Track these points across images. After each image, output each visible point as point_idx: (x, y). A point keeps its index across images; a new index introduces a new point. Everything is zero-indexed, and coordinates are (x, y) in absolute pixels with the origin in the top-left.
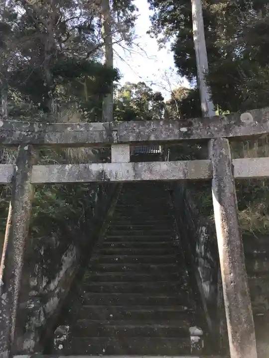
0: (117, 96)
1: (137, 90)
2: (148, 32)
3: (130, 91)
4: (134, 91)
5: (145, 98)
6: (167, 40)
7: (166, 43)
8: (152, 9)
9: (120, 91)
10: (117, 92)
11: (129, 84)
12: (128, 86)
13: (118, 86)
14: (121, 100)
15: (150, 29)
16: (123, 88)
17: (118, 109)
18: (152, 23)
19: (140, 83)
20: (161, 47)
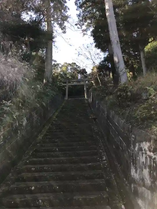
0: (59, 71)
1: (71, 67)
2: (76, 25)
3: (67, 68)
4: (69, 68)
5: (76, 72)
6: (88, 30)
7: (88, 31)
8: (78, 10)
9: (61, 68)
10: (59, 69)
11: (66, 63)
12: (66, 65)
13: (60, 65)
14: (62, 73)
15: (77, 23)
16: (63, 66)
17: (59, 78)
18: (79, 18)
19: (73, 63)
20: (84, 34)
